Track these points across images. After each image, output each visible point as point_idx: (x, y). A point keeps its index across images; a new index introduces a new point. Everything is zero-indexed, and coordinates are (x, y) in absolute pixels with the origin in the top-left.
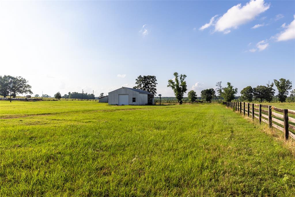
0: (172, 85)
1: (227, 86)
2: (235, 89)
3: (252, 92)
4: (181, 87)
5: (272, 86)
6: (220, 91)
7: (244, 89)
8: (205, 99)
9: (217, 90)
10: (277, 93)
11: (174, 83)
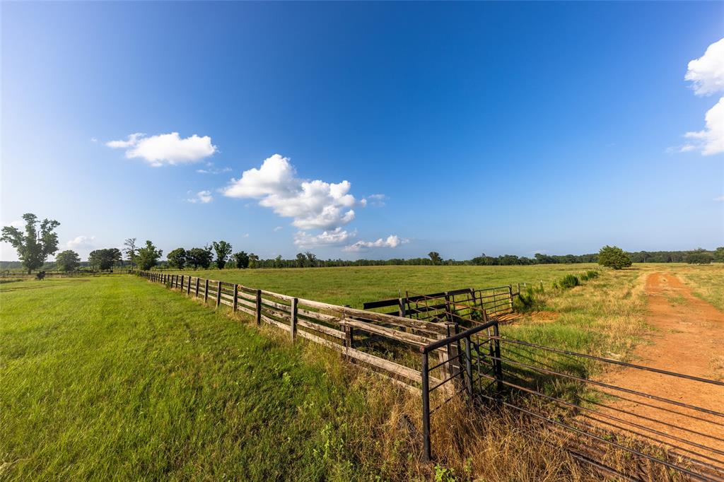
0: (13, 238)
1: (145, 246)
2: (158, 251)
3: (184, 256)
4: (42, 243)
5: (211, 249)
6: (132, 253)
7: (173, 251)
8: (98, 267)
9: (124, 251)
10: (215, 257)
11: (21, 234)
